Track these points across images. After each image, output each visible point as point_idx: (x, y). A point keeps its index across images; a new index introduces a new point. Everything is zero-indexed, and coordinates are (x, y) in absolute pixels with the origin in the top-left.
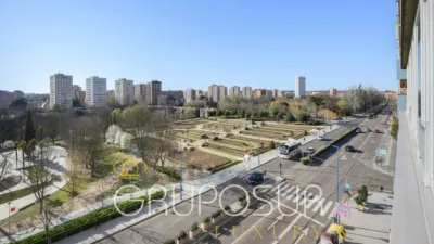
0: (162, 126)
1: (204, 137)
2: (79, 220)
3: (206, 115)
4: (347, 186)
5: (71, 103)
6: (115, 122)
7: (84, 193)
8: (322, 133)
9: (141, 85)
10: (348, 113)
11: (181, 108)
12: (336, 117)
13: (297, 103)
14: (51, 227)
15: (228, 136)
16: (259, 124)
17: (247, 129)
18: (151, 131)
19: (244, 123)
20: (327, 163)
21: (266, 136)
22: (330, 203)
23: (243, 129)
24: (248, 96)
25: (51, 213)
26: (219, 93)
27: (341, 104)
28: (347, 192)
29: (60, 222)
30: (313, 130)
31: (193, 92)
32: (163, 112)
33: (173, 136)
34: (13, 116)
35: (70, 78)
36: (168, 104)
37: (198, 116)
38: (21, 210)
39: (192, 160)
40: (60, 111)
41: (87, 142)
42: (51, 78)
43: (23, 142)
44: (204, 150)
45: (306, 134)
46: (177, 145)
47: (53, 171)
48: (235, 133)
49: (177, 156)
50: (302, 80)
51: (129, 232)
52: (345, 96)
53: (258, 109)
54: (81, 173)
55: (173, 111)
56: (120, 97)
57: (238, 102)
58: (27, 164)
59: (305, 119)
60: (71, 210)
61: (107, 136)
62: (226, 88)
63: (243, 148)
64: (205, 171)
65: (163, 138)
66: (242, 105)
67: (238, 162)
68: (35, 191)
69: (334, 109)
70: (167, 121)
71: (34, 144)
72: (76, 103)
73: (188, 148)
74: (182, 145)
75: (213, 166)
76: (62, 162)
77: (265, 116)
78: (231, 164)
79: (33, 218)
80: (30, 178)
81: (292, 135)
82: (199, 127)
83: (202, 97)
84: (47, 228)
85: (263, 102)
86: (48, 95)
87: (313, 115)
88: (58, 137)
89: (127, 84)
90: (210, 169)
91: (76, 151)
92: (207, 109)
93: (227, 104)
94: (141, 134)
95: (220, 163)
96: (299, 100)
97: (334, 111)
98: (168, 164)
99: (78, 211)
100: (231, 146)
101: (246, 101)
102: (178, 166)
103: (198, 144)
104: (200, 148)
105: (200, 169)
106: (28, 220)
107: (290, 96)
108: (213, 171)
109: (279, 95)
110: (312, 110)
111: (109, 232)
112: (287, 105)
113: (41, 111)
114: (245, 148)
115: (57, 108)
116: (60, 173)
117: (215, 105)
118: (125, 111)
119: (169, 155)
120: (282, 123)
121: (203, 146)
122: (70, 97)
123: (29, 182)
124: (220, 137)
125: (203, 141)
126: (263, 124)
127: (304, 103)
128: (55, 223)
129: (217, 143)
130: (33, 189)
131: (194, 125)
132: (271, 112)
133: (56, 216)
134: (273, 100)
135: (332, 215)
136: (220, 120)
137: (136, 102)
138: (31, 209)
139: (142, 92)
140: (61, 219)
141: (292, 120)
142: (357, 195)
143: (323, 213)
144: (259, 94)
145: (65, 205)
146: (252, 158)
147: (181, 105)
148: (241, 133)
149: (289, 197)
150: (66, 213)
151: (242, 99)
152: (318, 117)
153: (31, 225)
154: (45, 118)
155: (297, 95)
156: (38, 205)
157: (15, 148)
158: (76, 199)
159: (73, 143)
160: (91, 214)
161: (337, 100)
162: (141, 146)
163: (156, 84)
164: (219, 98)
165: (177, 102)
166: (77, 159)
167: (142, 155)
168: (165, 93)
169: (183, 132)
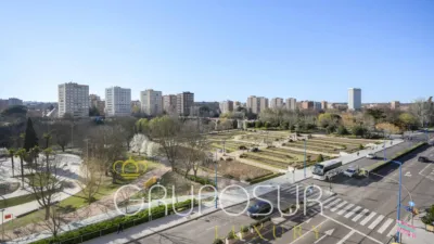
0: (194, 136)
1: (242, 148)
2: (97, 225)
3: (245, 127)
4: (412, 204)
5: (88, 112)
6: (141, 131)
7: (103, 199)
8: (380, 147)
9: (171, 97)
10: (414, 127)
11: (217, 119)
12: (398, 131)
13: (351, 116)
14: (60, 233)
15: (269, 147)
16: (305, 136)
17: (291, 141)
18: (181, 141)
19: (287, 135)
20: (387, 179)
21: (314, 149)
22: (390, 221)
23: (286, 141)
24: (293, 108)
25: (61, 219)
26: (259, 105)
27: (405, 117)
28: (411, 210)
29: (72, 228)
30: (371, 144)
31: (231, 103)
32: (195, 122)
33: (206, 146)
34: (7, 124)
35: (86, 88)
36: (201, 114)
37: (235, 127)
38: (18, 217)
39: (229, 170)
40: (73, 120)
41: (106, 150)
42: (60, 87)
43: (22, 150)
44: (243, 160)
45: (362, 148)
46: (212, 155)
47: (62, 179)
48: (278, 145)
49: (211, 166)
50: (357, 93)
51: (157, 237)
52: (410, 109)
53: (305, 121)
54: (99, 180)
55: (207, 122)
56: (147, 107)
57: (281, 114)
58: (27, 171)
59: (361, 133)
60: (87, 216)
61: (131, 144)
62: (267, 101)
63: (287, 160)
64: (243, 181)
65: (195, 148)
66: (286, 117)
67: (280, 174)
68: (38, 198)
69: (397, 123)
70: (200, 132)
71: (37, 151)
72: (93, 112)
73: (225, 158)
74: (218, 155)
75: (252, 177)
76: (75, 169)
77: (312, 128)
78: (272, 176)
79: (36, 224)
80: (31, 185)
81: (345, 149)
82: (237, 138)
83: (240, 109)
84: (55, 233)
85: (309, 114)
86: (56, 104)
87: (369, 128)
88: (69, 145)
89: (155, 95)
90: (248, 180)
91: (93, 159)
92: (245, 121)
93: (268, 116)
94: (170, 143)
95: (259, 175)
96: (353, 113)
97: (396, 125)
98: (200, 173)
99: (96, 216)
100: (272, 158)
101: (290, 113)
102: (213, 176)
103: (236, 154)
104: (238, 159)
105: (238, 179)
106: (30, 226)
107: (343, 108)
108: (253, 182)
109: (329, 106)
110: (370, 124)
111: (134, 237)
112: (338, 117)
113: (46, 119)
114: (288, 161)
115: (67, 116)
116: (73, 181)
117: (254, 116)
118: (152, 121)
119: (203, 165)
120: (332, 136)
121: (241, 157)
122: (86, 107)
123: (30, 189)
124: (259, 148)
125: (241, 152)
126: (310, 137)
127: (360, 115)
128: (66, 228)
129: (256, 154)
130: (35, 197)
131: (230, 136)
132: (319, 124)
133: (67, 222)
134: (322, 112)
135: (392, 232)
136: (259, 132)
137: (165, 113)
138: (33, 215)
139: (171, 103)
140: (75, 224)
141: (345, 132)
142: (424, 214)
143: (381, 231)
144: (305, 106)
145: (78, 211)
146: (297, 171)
147: (217, 116)
148: (284, 145)
149: (340, 213)
150: (81, 219)
151: (286, 111)
152: (376, 131)
153: (33, 232)
154: (53, 126)
155: (351, 106)
156: (44, 211)
157: (11, 156)
158: (93, 205)
159: (90, 150)
160: (112, 220)
161: (400, 113)
162: (172, 155)
163: (188, 96)
164: (259, 109)
165: (211, 112)
166: (95, 167)
167: (172, 164)
168: (198, 104)
169: (219, 143)
